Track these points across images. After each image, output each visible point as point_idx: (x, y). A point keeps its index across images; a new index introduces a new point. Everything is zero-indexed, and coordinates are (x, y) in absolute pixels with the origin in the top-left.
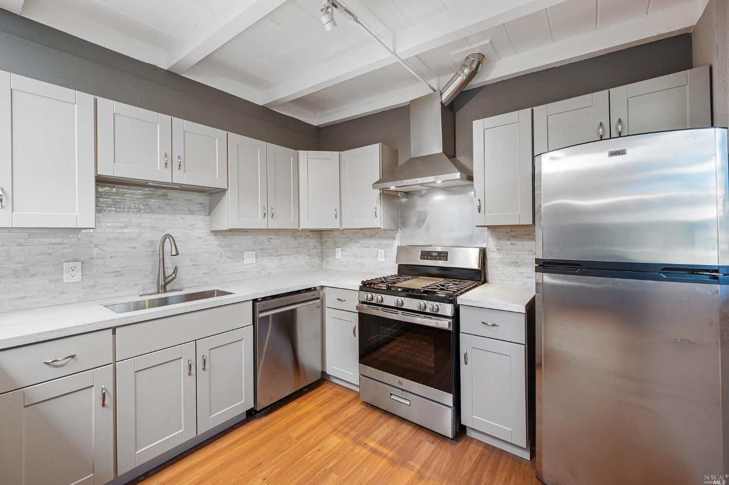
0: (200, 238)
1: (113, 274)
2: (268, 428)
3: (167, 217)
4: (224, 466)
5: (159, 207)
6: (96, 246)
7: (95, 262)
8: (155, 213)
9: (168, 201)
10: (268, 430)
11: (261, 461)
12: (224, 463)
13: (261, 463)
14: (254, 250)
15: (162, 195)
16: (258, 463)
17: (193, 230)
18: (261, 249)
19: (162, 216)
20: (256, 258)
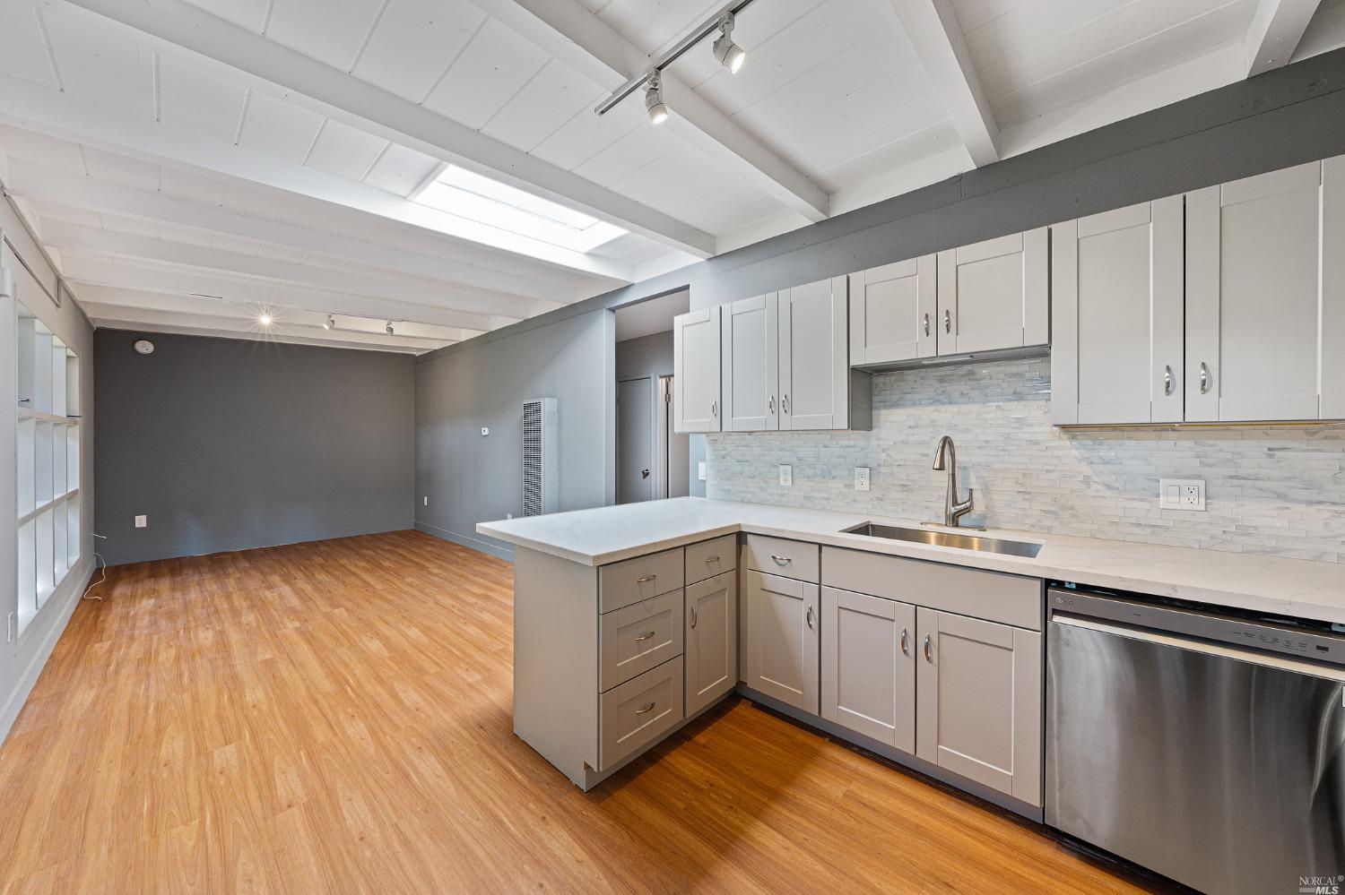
0: (1036, 443)
1: (900, 488)
2: (1050, 876)
3: (975, 407)
4: (917, 830)
5: (962, 394)
6: (884, 451)
7: (883, 469)
8: (956, 403)
9: (975, 382)
10: (1045, 878)
11: (957, 886)
12: (921, 827)
13: (952, 887)
14: (1199, 477)
15: (966, 375)
16: (949, 882)
17: (1021, 429)
18: (1231, 477)
19: (964, 408)
20: (1207, 497)
